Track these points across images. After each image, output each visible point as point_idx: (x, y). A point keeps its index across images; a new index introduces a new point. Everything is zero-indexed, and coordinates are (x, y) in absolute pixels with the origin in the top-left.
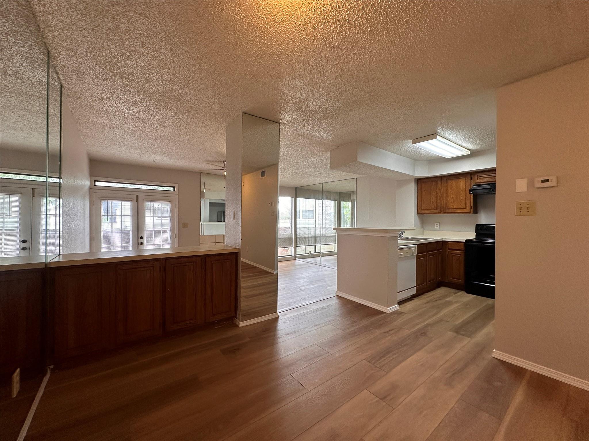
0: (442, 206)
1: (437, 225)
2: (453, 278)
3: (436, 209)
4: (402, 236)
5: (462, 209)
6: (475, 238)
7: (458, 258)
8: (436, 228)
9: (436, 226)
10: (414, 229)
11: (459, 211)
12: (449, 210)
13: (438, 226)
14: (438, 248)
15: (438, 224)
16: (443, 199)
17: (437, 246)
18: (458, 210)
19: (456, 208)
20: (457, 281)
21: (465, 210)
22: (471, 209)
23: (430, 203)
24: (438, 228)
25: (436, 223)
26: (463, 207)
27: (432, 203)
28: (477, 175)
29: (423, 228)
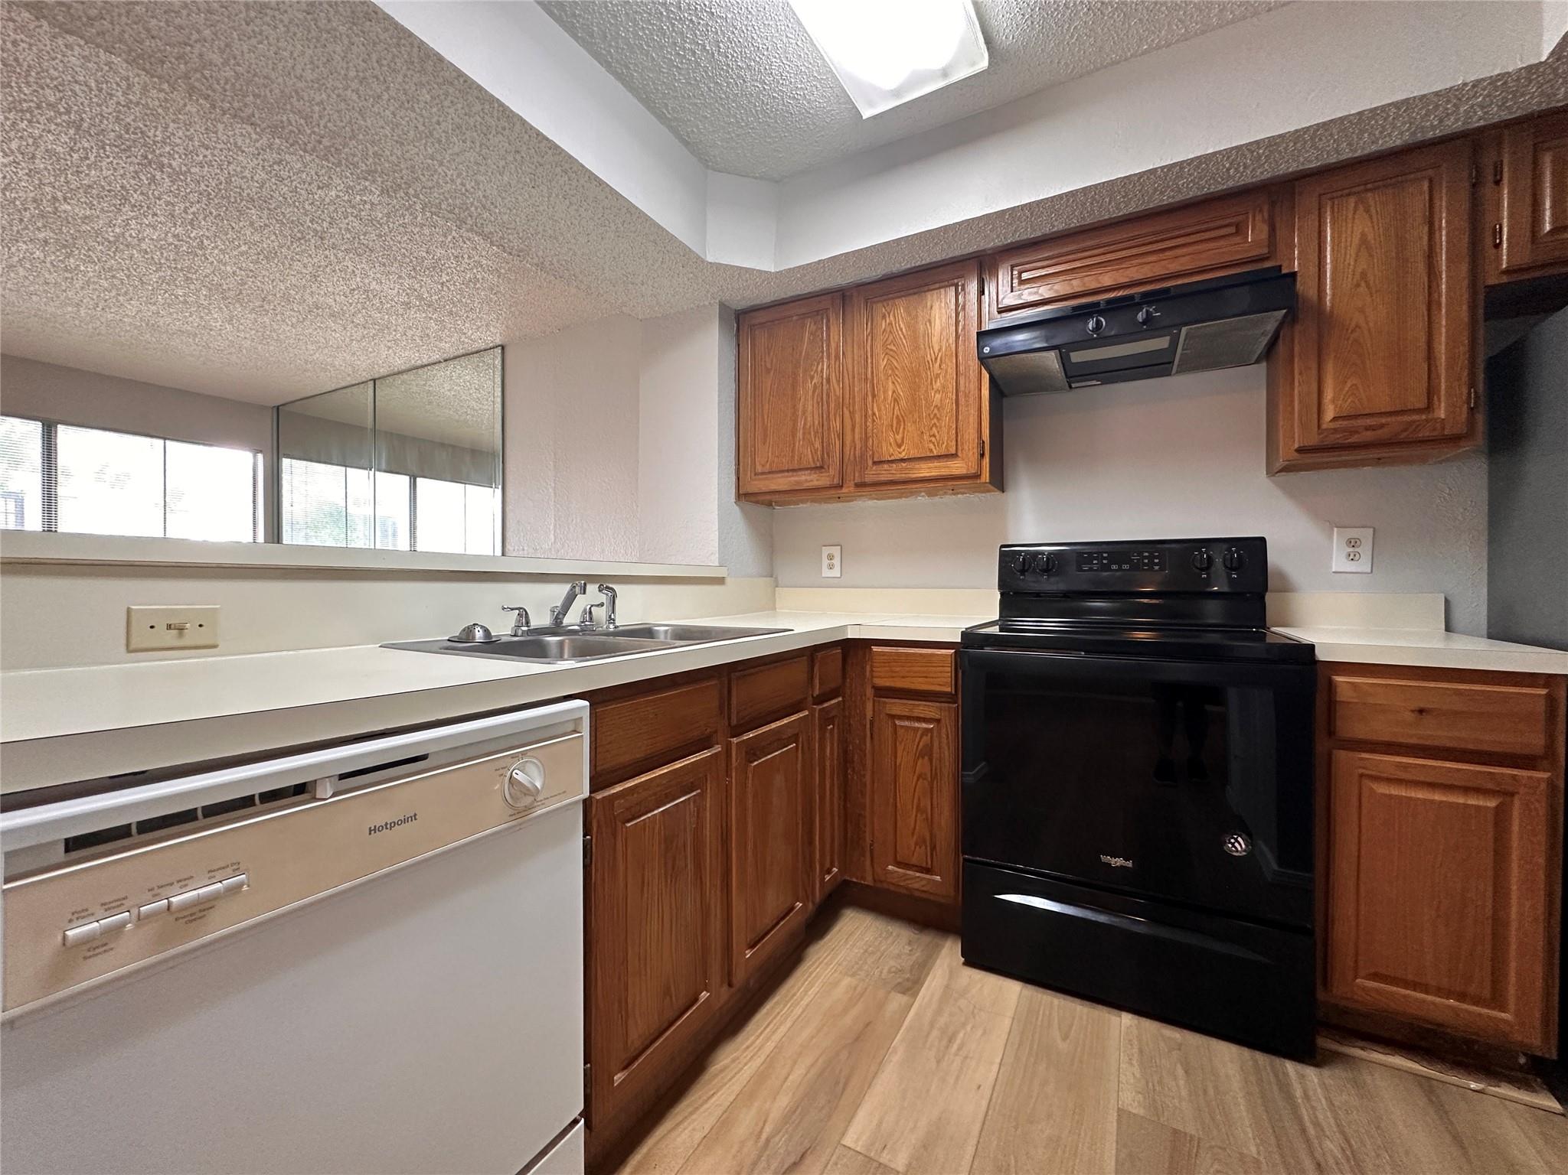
0: (847, 449)
1: (831, 557)
2: (898, 864)
3: (820, 468)
4: (611, 620)
5: (939, 457)
6: (996, 617)
7: (926, 739)
8: (826, 573)
9: (825, 562)
10: (720, 581)
11: (926, 470)
12: (880, 467)
13: (837, 561)
14: (817, 692)
15: (836, 551)
16: (852, 414)
17: (811, 679)
18: (924, 465)
19: (914, 453)
20: (917, 881)
21: (957, 467)
22: (982, 455)
23: (794, 435)
24: (836, 572)
25: (826, 551)
26: (943, 452)
27: (800, 435)
28: (1013, 262)
29: (772, 576)
